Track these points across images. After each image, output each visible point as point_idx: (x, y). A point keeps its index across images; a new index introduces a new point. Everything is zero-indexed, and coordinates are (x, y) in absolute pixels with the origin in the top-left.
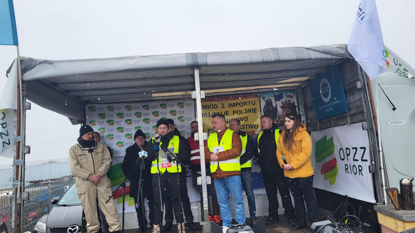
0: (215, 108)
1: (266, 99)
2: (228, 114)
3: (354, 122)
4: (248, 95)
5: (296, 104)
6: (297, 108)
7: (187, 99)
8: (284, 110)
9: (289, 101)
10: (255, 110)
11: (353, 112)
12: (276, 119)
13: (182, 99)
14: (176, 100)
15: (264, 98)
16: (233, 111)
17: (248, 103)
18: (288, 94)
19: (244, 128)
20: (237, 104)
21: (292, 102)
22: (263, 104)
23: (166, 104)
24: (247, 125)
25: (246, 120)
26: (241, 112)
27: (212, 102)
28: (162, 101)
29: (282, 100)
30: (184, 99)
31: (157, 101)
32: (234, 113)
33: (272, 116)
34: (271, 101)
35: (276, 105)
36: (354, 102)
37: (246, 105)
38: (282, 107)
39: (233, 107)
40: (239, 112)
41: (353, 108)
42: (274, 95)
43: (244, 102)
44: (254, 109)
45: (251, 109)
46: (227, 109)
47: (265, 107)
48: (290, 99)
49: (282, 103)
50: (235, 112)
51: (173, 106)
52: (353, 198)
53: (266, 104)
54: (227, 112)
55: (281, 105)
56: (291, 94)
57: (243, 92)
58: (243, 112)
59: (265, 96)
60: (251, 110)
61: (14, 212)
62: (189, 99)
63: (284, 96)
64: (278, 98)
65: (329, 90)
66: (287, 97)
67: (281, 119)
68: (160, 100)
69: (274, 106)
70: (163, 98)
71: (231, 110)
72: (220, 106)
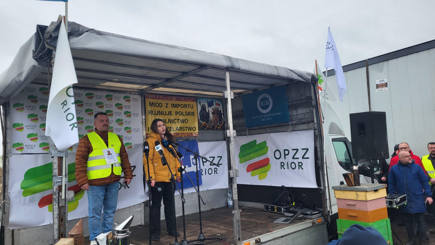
0: (160, 107)
1: (201, 104)
2: (171, 114)
3: (296, 130)
4: (188, 98)
5: (222, 112)
6: (223, 115)
7: (133, 93)
8: (214, 115)
9: (218, 108)
10: (193, 114)
11: (294, 122)
12: (209, 123)
13: (128, 92)
14: (122, 92)
15: (200, 103)
16: (176, 112)
17: (187, 106)
18: (217, 102)
19: (184, 129)
20: (179, 105)
21: (219, 110)
22: (200, 108)
23: (112, 96)
24: (186, 127)
25: (186, 122)
26: (182, 114)
27: (158, 100)
28: (107, 91)
29: (213, 106)
30: (130, 92)
31: (101, 90)
32: (176, 114)
33: (205, 120)
34: (205, 106)
35: (209, 111)
36: (296, 115)
37: (186, 107)
38: (212, 113)
39: (175, 107)
40: (180, 113)
41: (295, 119)
42: (208, 102)
43: (185, 105)
44: (193, 112)
45: (190, 112)
46: (170, 109)
47: (201, 112)
48: (218, 107)
49: (213, 109)
50: (178, 113)
51: (119, 99)
52: (291, 187)
53: (201, 109)
54: (171, 112)
55: (212, 111)
56: (219, 103)
57: (184, 95)
58: (184, 114)
59: (201, 102)
60: (191, 114)
61: (56, 218)
62: (135, 93)
63: (215, 104)
64: (210, 105)
65: (269, 104)
66: (216, 105)
67: (212, 124)
68: (104, 90)
69: (207, 111)
70: (109, 89)
71: (174, 110)
72: (164, 105)
